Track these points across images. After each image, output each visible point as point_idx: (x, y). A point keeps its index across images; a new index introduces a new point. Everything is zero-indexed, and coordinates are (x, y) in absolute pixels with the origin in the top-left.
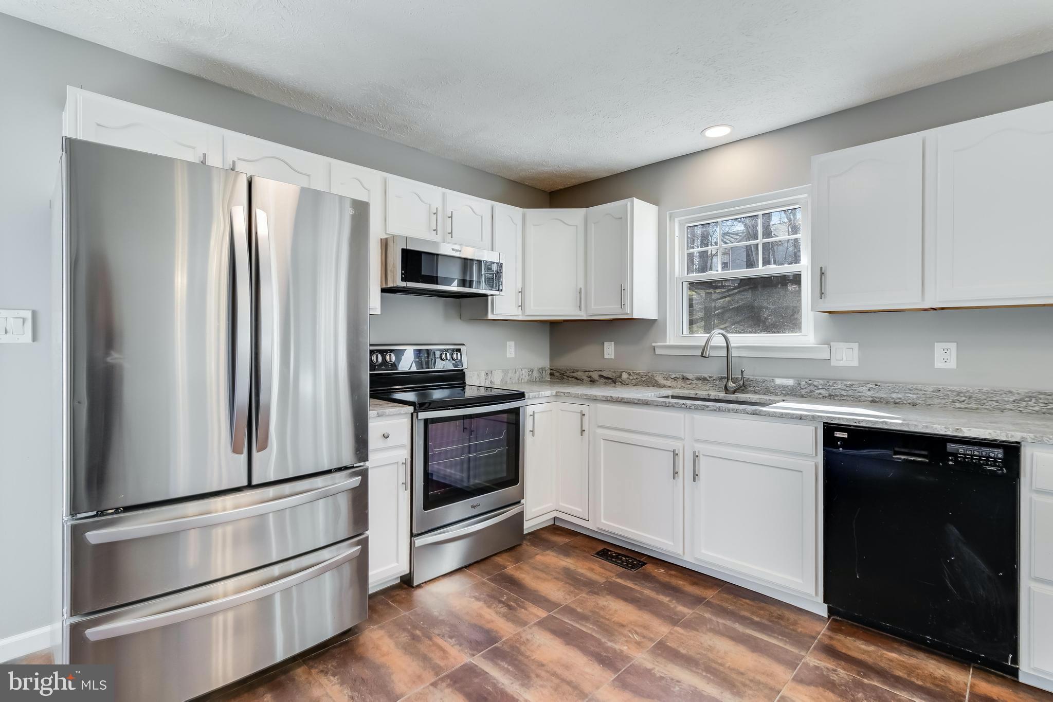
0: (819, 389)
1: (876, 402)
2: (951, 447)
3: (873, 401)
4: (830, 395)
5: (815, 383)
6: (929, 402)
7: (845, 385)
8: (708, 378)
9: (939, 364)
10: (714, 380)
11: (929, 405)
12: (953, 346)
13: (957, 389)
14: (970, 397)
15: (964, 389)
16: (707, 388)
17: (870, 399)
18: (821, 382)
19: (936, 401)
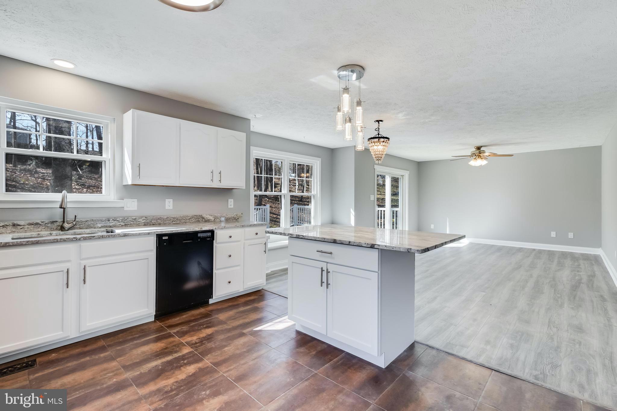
0: (119, 222)
1: (146, 225)
2: (199, 235)
3: (144, 225)
4: (125, 225)
5: (118, 219)
6: (165, 222)
7: (133, 219)
8: (40, 223)
9: (167, 207)
10: (46, 224)
11: (165, 224)
12: (171, 200)
13: (174, 216)
14: (177, 219)
15: (175, 216)
16: (40, 230)
17: (143, 224)
18: (121, 218)
19: (167, 222)
